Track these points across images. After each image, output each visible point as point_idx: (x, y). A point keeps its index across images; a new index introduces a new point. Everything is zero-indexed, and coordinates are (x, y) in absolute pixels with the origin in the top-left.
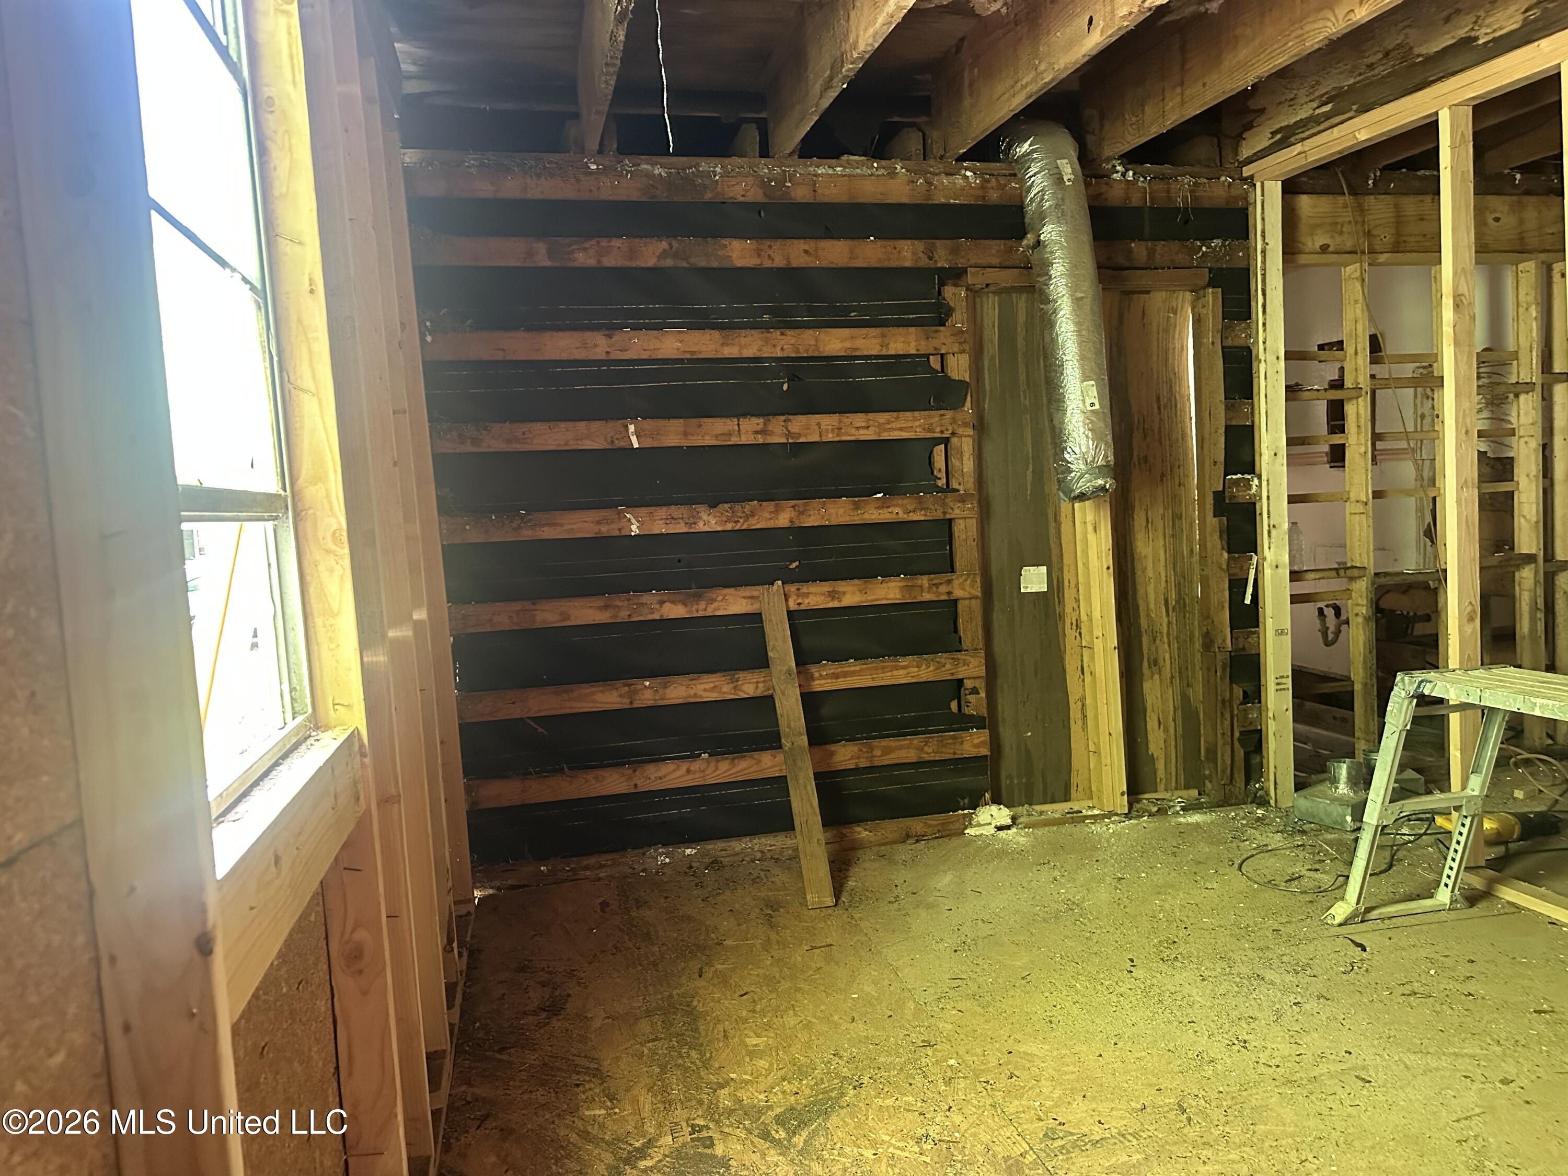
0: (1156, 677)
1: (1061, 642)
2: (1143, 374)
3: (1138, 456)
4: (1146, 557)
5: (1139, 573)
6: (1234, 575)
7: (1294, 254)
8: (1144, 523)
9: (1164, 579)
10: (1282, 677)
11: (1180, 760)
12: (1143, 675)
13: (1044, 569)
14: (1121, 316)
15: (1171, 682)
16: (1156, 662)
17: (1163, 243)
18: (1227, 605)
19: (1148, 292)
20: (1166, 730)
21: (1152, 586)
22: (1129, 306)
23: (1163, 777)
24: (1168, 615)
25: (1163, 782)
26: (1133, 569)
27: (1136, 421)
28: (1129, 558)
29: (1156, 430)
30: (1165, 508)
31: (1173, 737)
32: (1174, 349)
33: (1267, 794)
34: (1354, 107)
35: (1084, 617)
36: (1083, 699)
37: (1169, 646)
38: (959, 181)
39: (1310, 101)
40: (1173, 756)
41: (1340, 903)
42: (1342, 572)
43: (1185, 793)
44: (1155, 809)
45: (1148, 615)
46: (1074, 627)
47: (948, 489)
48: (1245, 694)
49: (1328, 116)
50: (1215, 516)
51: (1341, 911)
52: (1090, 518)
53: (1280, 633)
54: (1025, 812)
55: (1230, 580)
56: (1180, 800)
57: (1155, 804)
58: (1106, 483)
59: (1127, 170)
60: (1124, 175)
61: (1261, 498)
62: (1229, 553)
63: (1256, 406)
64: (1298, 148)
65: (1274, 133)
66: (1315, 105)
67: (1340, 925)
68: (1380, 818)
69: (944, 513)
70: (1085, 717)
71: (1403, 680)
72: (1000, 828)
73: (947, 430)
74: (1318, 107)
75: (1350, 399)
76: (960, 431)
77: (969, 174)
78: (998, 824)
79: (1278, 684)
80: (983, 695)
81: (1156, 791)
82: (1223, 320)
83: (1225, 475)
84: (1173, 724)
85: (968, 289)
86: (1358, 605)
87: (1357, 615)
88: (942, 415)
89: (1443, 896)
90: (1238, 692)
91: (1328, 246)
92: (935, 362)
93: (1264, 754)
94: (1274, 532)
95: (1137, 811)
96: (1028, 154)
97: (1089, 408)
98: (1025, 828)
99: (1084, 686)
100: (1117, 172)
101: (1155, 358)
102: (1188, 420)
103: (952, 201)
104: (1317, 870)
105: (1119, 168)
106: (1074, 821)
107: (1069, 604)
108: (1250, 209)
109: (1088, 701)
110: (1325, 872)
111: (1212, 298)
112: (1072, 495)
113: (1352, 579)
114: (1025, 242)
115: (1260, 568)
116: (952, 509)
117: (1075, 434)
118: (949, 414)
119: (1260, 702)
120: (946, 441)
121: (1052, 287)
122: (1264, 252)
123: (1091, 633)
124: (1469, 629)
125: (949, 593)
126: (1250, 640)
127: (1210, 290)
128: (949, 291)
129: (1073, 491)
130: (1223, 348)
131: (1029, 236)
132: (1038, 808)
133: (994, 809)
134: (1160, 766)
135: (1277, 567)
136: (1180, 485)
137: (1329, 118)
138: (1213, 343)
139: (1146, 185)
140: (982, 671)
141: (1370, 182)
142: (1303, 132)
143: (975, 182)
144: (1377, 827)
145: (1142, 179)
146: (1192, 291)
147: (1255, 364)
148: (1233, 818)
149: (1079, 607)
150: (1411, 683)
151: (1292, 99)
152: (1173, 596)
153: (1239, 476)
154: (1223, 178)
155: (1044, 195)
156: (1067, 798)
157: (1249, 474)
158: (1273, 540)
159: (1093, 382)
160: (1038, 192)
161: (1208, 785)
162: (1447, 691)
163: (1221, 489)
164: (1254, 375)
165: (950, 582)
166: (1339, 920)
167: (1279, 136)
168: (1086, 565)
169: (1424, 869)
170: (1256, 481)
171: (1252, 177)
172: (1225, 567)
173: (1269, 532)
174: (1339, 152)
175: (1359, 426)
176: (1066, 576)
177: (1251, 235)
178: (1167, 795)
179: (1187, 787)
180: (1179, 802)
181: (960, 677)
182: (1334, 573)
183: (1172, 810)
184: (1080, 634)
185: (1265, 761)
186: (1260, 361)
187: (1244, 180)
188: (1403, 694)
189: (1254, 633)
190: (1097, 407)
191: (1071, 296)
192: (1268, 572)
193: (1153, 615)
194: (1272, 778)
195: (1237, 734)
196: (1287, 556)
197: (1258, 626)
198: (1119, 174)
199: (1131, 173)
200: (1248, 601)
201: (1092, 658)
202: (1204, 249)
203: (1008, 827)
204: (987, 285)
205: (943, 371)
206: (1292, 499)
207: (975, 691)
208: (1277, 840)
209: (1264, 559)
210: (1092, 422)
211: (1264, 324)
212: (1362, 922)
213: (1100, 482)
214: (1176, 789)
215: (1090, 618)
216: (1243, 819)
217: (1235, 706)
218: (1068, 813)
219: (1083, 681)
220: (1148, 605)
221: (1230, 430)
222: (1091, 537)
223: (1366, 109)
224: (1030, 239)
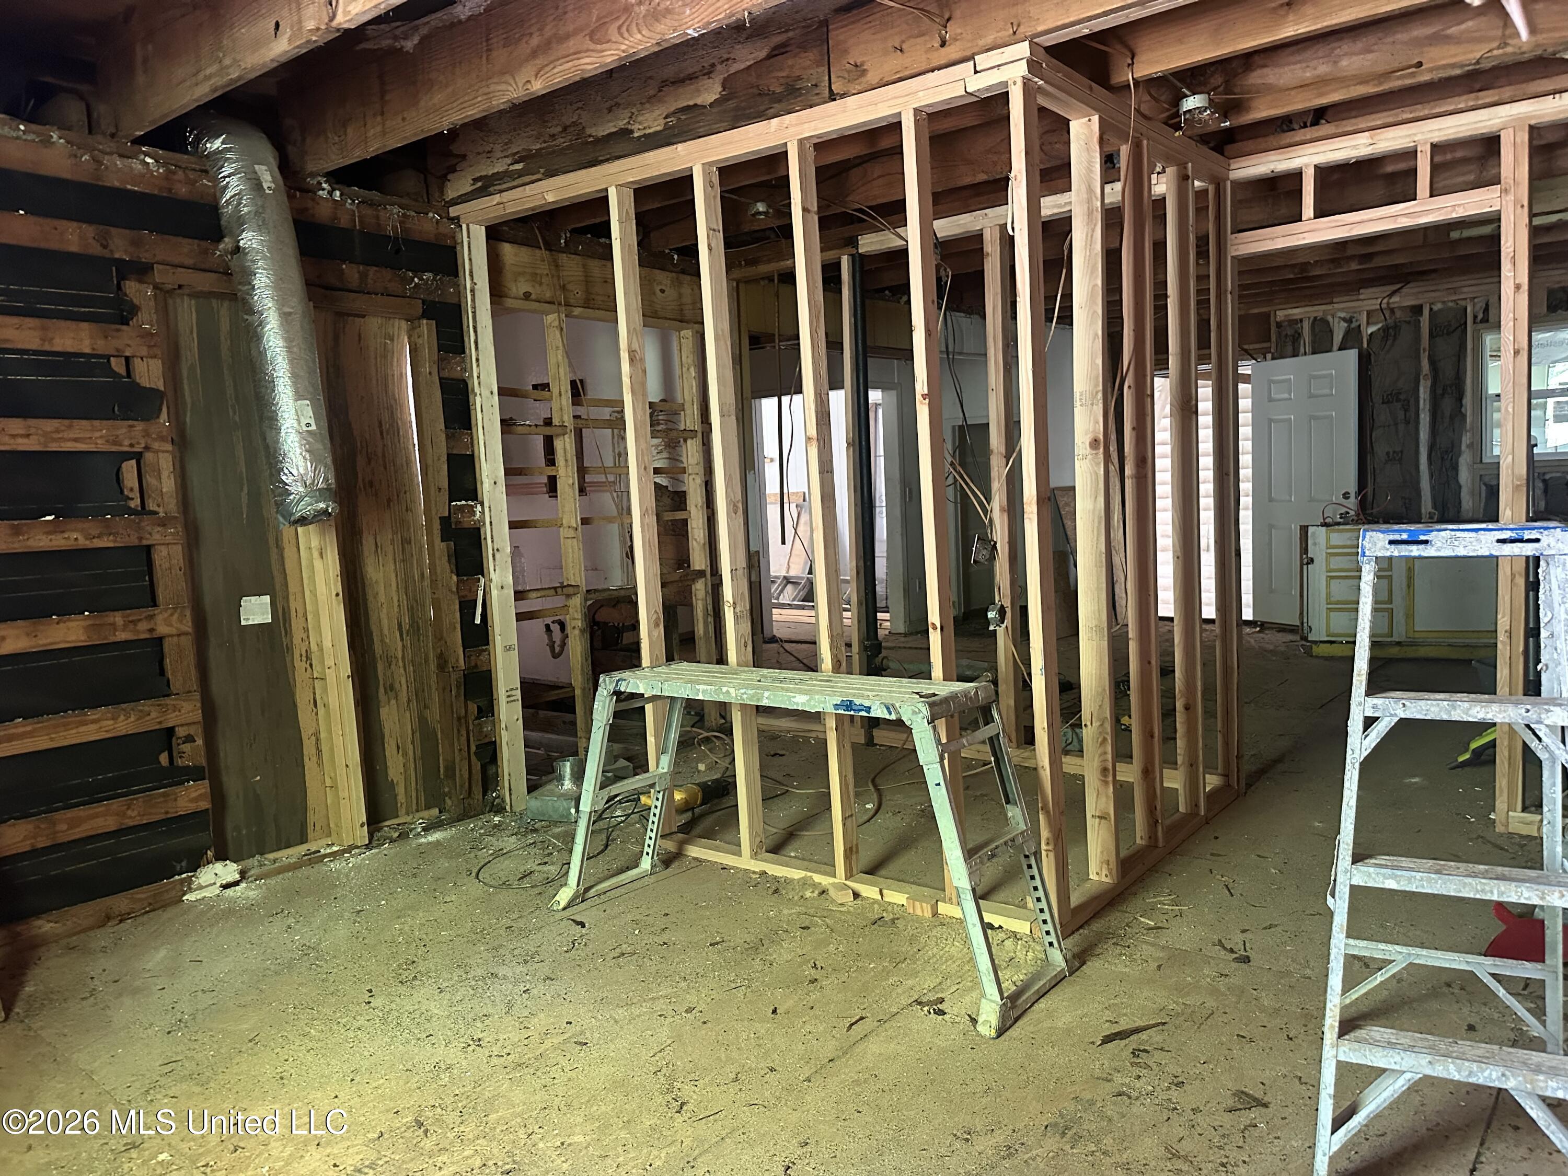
0: (393, 702)
1: (290, 675)
2: (362, 397)
3: (363, 480)
4: (377, 582)
5: (370, 598)
6: (463, 597)
7: (501, 297)
8: (374, 549)
9: (396, 604)
10: (512, 689)
11: (420, 782)
12: (379, 702)
13: (267, 599)
14: (336, 338)
15: (408, 705)
16: (392, 688)
17: (375, 268)
18: (458, 626)
19: (364, 316)
20: (405, 754)
21: (385, 611)
22: (344, 328)
23: (403, 801)
24: (402, 639)
25: (404, 806)
26: (365, 594)
27: (359, 444)
28: (359, 585)
29: (380, 455)
30: (394, 533)
31: (412, 760)
32: (393, 375)
33: (503, 801)
34: (542, 170)
35: (314, 647)
36: (317, 735)
37: (405, 670)
38: (136, 165)
39: (505, 157)
40: (413, 778)
41: (564, 889)
42: (559, 590)
43: (426, 814)
44: (397, 834)
45: (382, 641)
46: (304, 658)
47: (144, 510)
48: (480, 709)
49: (520, 174)
50: (442, 541)
51: (564, 895)
52: (315, 543)
53: (508, 649)
54: (256, 864)
55: (460, 603)
56: (421, 821)
57: (396, 830)
58: (328, 506)
59: (334, 190)
60: (330, 193)
61: (484, 524)
62: (458, 575)
63: (475, 437)
64: (497, 198)
65: (475, 180)
66: (509, 161)
67: (564, 909)
68: (592, 805)
69: (141, 539)
70: (319, 751)
71: (604, 680)
72: (226, 887)
73: (138, 443)
74: (512, 164)
75: (558, 435)
76: (156, 445)
77: (148, 160)
78: (224, 882)
79: (509, 696)
80: (200, 742)
81: (397, 817)
82: (439, 351)
83: (450, 502)
84: (411, 747)
85: (156, 287)
86: (574, 619)
87: (574, 628)
88: (131, 426)
89: (646, 864)
90: (473, 708)
91: (531, 294)
92: (117, 365)
93: (499, 763)
94: (498, 556)
95: (378, 840)
96: (221, 152)
97: (305, 429)
98: (256, 880)
99: (317, 720)
100: (324, 189)
101: (374, 382)
102: (411, 447)
103: (129, 187)
104: (546, 863)
105: (324, 185)
106: (311, 863)
107: (298, 634)
108: (458, 248)
109: (323, 735)
110: (553, 864)
111: (427, 328)
112: (292, 519)
113: (568, 596)
114: (222, 246)
115: (487, 589)
116: (150, 534)
117: (291, 455)
118: (140, 426)
119: (493, 715)
120: (138, 457)
121: (256, 298)
122: (472, 291)
123: (322, 662)
124: (655, 634)
125: (151, 630)
126: (481, 657)
127: (425, 321)
128: (132, 288)
129: (293, 514)
130: (440, 379)
131: (226, 240)
132: (271, 856)
133: (218, 867)
134: (400, 790)
135: (502, 588)
136: (407, 510)
137: (519, 177)
138: (430, 373)
139: (354, 208)
140: (198, 715)
141: (562, 241)
142: (500, 184)
143: (157, 171)
144: (591, 813)
145: (349, 201)
146: (408, 321)
147: (471, 397)
148: (472, 830)
149: (308, 637)
150: (611, 682)
151: (489, 152)
152: (406, 620)
153: (463, 502)
154: (431, 215)
155: (241, 199)
156: (303, 840)
157: (472, 501)
158: (497, 563)
159: (308, 402)
160: (235, 195)
161: (448, 802)
162: (638, 686)
163: (446, 514)
164: (472, 408)
165: (151, 617)
166: (562, 905)
167: (480, 184)
168: (314, 593)
169: (632, 844)
170: (479, 508)
171: (458, 218)
172: (454, 589)
173: (494, 556)
174: (532, 209)
175: (566, 460)
176: (292, 605)
177: (461, 274)
178: (408, 819)
179: (428, 807)
180: (420, 824)
181: (170, 725)
182: (553, 592)
183: (413, 833)
184: (311, 665)
185: (500, 770)
186: (476, 395)
187: (453, 219)
188: (605, 693)
189: (485, 651)
190: (314, 427)
191: (278, 309)
192: (495, 593)
193: (387, 641)
194: (507, 785)
195: (473, 748)
196: (511, 578)
197: (488, 644)
198: (326, 192)
199: (338, 193)
200: (478, 621)
201: (325, 689)
202: (416, 279)
203: (236, 883)
204: (180, 287)
205: (129, 375)
206: (513, 525)
207: (190, 739)
208: (510, 842)
209: (491, 581)
210: (308, 443)
211: (477, 360)
212: (582, 901)
213: (322, 505)
214: (417, 811)
215: (321, 649)
216: (481, 828)
217: (471, 722)
218: (305, 855)
219: (317, 714)
220: (381, 630)
221: (452, 459)
222: (318, 564)
223: (551, 174)
224: (227, 243)
